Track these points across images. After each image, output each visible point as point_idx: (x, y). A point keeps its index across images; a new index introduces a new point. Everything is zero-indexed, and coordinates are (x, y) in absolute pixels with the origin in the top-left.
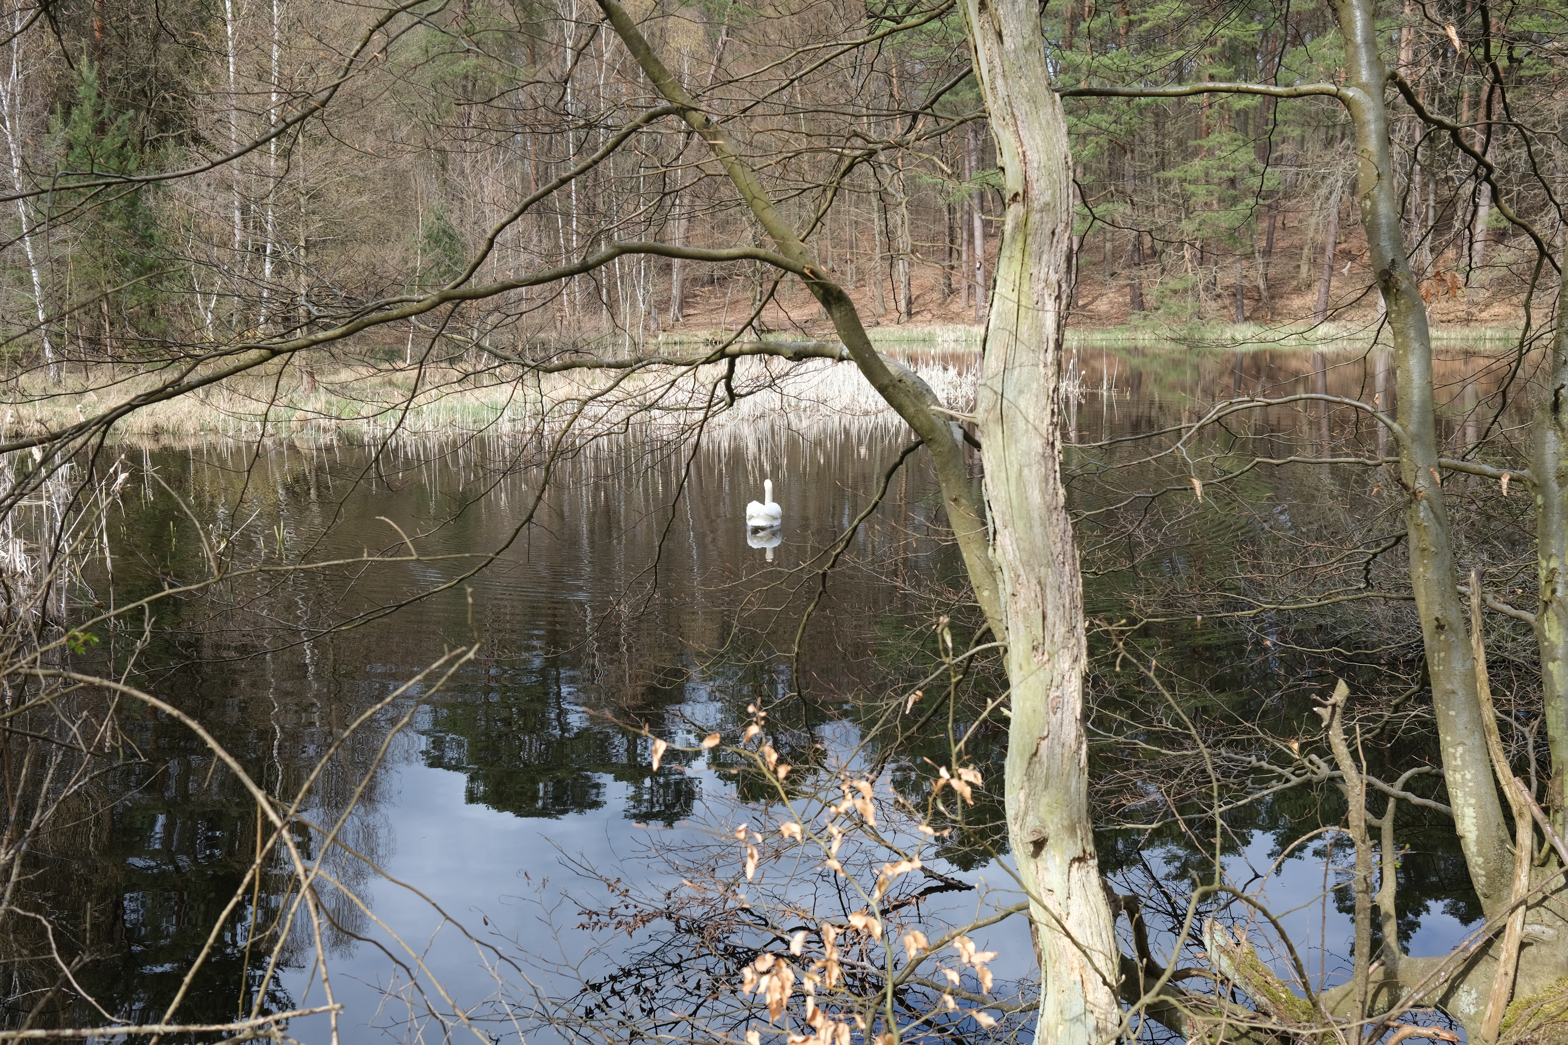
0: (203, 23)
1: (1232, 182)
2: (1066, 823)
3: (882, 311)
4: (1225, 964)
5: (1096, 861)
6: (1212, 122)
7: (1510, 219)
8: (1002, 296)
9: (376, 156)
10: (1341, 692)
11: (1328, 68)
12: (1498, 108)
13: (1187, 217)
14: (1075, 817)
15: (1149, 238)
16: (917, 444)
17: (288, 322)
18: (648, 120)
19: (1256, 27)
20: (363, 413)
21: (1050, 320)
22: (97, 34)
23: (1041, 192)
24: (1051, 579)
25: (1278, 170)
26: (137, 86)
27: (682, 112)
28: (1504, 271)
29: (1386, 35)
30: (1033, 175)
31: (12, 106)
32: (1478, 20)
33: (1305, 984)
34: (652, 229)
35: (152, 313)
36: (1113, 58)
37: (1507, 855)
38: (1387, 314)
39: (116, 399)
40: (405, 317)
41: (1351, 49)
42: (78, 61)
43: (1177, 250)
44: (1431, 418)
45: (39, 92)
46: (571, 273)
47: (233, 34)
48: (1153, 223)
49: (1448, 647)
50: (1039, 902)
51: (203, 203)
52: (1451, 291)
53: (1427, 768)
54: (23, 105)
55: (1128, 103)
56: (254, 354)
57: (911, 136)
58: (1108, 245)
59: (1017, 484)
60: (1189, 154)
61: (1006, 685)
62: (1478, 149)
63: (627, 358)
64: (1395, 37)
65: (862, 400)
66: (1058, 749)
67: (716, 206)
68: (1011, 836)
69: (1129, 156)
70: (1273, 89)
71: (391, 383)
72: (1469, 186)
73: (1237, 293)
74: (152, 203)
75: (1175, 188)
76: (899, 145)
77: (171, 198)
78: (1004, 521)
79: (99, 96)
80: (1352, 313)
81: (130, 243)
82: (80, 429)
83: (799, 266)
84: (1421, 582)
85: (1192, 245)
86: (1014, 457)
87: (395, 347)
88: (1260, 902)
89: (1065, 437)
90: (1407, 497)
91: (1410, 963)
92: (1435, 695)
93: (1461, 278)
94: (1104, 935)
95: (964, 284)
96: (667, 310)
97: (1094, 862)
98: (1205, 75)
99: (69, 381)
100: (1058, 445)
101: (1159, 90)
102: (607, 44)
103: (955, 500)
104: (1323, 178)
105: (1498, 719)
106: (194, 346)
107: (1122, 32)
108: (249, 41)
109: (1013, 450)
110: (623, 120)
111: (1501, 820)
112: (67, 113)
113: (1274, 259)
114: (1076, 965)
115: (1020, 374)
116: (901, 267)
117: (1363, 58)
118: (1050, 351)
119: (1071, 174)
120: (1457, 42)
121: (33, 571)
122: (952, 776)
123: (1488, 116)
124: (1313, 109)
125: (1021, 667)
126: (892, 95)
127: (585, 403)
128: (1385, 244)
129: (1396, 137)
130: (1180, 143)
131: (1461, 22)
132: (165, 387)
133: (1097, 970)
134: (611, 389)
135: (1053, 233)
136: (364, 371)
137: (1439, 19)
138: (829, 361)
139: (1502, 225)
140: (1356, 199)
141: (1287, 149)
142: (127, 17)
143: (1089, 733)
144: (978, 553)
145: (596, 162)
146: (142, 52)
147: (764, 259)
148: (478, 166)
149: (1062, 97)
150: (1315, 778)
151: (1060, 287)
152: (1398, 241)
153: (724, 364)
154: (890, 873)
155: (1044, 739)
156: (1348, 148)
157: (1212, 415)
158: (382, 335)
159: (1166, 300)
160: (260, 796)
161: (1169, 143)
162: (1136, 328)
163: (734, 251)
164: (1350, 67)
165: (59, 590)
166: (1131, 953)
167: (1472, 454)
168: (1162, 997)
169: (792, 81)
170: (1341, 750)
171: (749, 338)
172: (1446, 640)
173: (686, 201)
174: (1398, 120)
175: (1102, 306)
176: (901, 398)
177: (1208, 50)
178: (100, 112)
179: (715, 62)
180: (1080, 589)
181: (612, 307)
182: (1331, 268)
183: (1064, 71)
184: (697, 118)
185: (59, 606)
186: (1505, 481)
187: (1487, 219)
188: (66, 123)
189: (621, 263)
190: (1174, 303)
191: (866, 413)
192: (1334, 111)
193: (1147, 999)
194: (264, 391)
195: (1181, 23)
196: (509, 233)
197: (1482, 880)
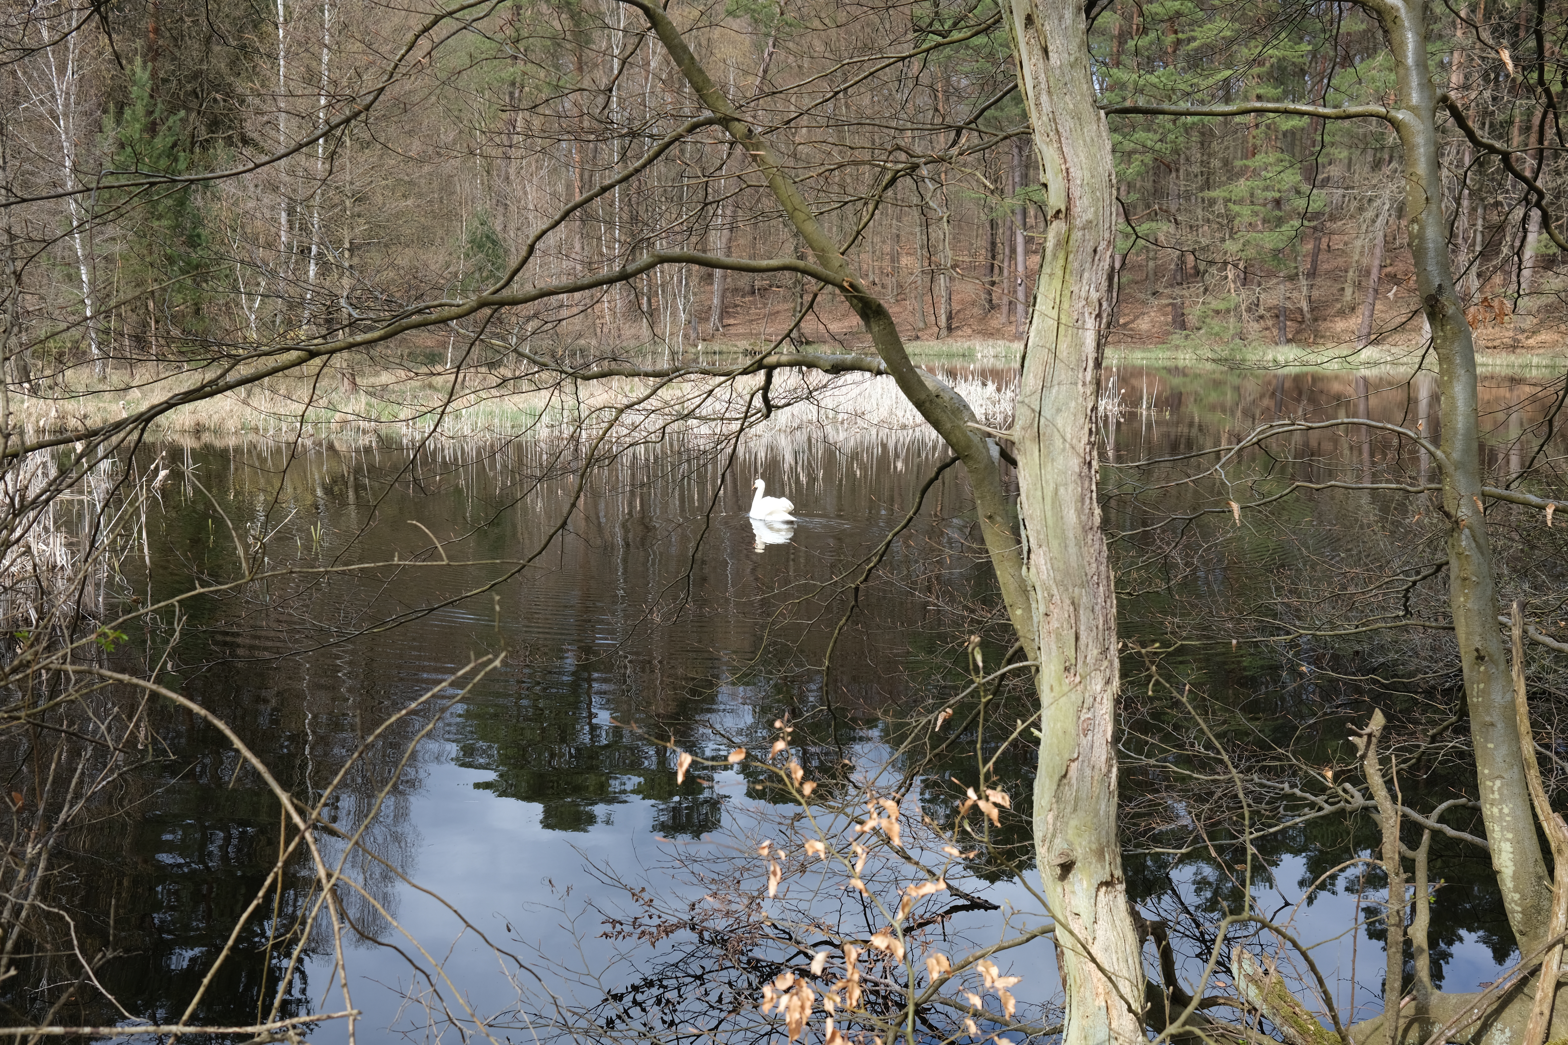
0: (255, 26)
1: (1278, 203)
2: (1094, 847)
3: (921, 325)
4: (1253, 993)
5: (1124, 886)
6: (1259, 142)
7: (1559, 245)
8: (1042, 313)
9: (421, 161)
10: (1377, 721)
11: (1377, 91)
12: (1550, 133)
13: (1231, 237)
14: (1104, 841)
15: (1192, 257)
16: (954, 460)
17: (330, 324)
18: (691, 129)
19: (1306, 47)
20: (402, 416)
21: (1090, 339)
22: (151, 35)
23: (1083, 210)
24: (1084, 599)
25: (1324, 191)
26: (189, 87)
27: (725, 122)
28: (1552, 299)
29: (1437, 58)
30: (1076, 192)
31: (67, 105)
32: (1532, 44)
33: (1334, 1017)
34: (694, 239)
35: (197, 311)
36: (1160, 76)
37: (1545, 891)
38: (1432, 339)
39: (158, 396)
40: (444, 321)
41: (1402, 71)
42: (131, 61)
43: (1220, 270)
44: (1475, 445)
45: (93, 92)
46: (611, 281)
47: (285, 37)
48: (1197, 242)
49: (1488, 678)
50: (1065, 927)
51: (251, 204)
52: (1498, 318)
53: (1463, 801)
54: (77, 104)
55: (1174, 122)
56: (294, 355)
57: (955, 151)
58: (1151, 264)
59: (1053, 503)
60: (1233, 175)
61: (1037, 705)
62: (1528, 174)
63: (666, 366)
64: (1446, 60)
65: (900, 414)
66: (1088, 772)
67: (758, 217)
68: (1038, 858)
69: (1174, 175)
70: (1321, 110)
71: (431, 386)
72: (1519, 212)
73: (1280, 315)
74: (200, 203)
75: (1219, 208)
76: (942, 160)
77: (219, 199)
78: (1038, 540)
79: (152, 96)
80: (1396, 337)
81: (178, 241)
82: (118, 426)
83: (838, 278)
84: (1462, 612)
85: (1236, 266)
86: (1051, 475)
87: (436, 351)
88: (1290, 932)
89: (1102, 456)
90: (1448, 525)
91: (1443, 999)
92: (1474, 727)
93: (1509, 305)
94: (1130, 961)
95: (1005, 300)
96: (707, 319)
97: (1122, 887)
98: (1253, 95)
99: (114, 378)
100: (1095, 464)
101: (1206, 109)
102: (654, 53)
103: (990, 517)
104: (1370, 200)
105: (1537, 753)
106: (236, 347)
107: (1170, 50)
108: (300, 44)
109: (1049, 468)
110: (666, 129)
111: (1539, 855)
112: (120, 112)
113: (1318, 281)
114: (1101, 990)
115: (1058, 392)
116: (942, 280)
117: (1414, 80)
118: (1089, 369)
119: (1115, 192)
120: (1510, 66)
121: (73, 565)
122: (980, 798)
123: (1541, 141)
124: (1361, 131)
125: (1052, 689)
126: (936, 110)
127: (621, 411)
128: (1432, 268)
129: (1445, 161)
130: (1226, 163)
131: (1514, 46)
132: (203, 387)
133: (1122, 997)
134: (648, 397)
135: (1095, 251)
136: (402, 374)
137: (1491, 42)
138: (867, 375)
139: (1551, 252)
140: (1404, 223)
141: (1335, 171)
142: (181, 19)
143: (1120, 755)
144: (1012, 571)
145: (637, 171)
146: (194, 53)
147: (804, 272)
148: (523, 172)
149: (1107, 114)
150: (1349, 807)
151: (1100, 305)
152: (1445, 267)
153: (761, 375)
154: (914, 894)
155: (1073, 761)
156: (1396, 171)
157: (1252, 437)
158: (424, 339)
159: (1208, 320)
160: (284, 798)
161: (1216, 163)
162: (1177, 347)
163: (774, 263)
164: (1400, 90)
165: (98, 585)
166: (1157, 977)
167: (1516, 483)
168: (1188, 1028)
169: (837, 93)
170: (1376, 780)
171: (787, 351)
172: (1486, 671)
173: (728, 212)
174: (1447, 144)
175: (1144, 325)
176: (938, 413)
177: (1256, 70)
178: (152, 112)
179: (761, 74)
180: (1114, 610)
181: (652, 315)
182: (1376, 291)
183: (1111, 88)
184: (739, 128)
185: (97, 601)
186: (1550, 511)
187: (1535, 245)
188: (118, 122)
189: (662, 272)
190: (1216, 324)
191: (904, 427)
192: (1383, 134)
193: (1172, 1029)
194: (304, 392)
195: (1231, 42)
196: (551, 238)
197: (1519, 917)
